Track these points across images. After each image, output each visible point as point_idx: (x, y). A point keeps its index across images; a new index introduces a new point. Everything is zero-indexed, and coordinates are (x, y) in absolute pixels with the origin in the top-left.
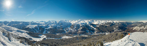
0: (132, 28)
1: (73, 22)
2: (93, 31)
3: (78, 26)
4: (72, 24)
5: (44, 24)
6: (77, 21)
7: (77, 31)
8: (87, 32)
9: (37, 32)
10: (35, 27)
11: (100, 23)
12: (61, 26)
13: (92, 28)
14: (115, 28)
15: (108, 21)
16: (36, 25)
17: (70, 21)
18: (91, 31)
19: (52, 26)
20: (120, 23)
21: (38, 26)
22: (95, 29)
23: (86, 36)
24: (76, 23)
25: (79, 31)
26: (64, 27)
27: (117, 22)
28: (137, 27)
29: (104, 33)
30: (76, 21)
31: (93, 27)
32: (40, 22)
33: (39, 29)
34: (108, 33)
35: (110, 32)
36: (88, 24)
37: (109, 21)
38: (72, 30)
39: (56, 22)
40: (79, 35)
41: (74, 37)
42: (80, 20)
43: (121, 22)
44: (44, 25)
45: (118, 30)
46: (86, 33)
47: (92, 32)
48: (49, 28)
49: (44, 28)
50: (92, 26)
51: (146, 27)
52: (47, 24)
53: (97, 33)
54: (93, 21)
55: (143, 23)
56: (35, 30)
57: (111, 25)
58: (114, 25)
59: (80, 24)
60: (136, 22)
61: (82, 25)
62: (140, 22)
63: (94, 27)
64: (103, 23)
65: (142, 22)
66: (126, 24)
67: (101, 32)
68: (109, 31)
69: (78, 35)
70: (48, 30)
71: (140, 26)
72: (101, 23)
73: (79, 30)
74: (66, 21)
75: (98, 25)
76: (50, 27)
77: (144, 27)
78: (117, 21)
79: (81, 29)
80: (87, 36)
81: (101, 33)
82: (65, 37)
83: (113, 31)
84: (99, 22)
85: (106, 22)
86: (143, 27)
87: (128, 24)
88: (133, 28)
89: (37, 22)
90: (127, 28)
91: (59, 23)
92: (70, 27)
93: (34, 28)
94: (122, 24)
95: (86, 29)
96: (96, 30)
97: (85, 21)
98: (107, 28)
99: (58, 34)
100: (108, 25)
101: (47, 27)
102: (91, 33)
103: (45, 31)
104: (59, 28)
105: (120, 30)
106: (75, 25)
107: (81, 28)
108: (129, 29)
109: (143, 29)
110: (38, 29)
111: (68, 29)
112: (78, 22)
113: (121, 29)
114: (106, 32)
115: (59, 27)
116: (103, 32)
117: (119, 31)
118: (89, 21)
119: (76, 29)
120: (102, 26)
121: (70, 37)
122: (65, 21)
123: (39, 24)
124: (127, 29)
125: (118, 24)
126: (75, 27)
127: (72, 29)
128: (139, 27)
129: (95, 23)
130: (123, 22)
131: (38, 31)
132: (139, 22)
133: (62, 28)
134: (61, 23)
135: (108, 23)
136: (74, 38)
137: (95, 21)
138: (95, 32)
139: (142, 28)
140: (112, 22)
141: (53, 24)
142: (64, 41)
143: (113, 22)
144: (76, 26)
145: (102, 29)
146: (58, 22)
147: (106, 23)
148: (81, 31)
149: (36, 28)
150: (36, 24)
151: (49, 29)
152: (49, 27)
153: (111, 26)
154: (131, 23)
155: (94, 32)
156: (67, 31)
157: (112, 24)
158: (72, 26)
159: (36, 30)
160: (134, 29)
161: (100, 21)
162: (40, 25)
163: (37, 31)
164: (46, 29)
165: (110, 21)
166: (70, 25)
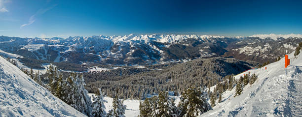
0: (237, 50)
1: (118, 39)
2: (158, 56)
3: (126, 47)
4: (115, 43)
5: (57, 43)
6: (127, 36)
7: (125, 57)
8: (145, 59)
9: (44, 58)
10: (39, 48)
11: (172, 40)
12: (93, 48)
13: (155, 50)
14: (201, 50)
15: (188, 36)
16: (42, 45)
17: (111, 38)
18: (152, 58)
19: (73, 48)
20: (213, 39)
21: (46, 47)
22: (161, 51)
23: (141, 67)
24: (124, 40)
25: (129, 58)
26: (97, 49)
27: (208, 38)
28: (249, 47)
29: (180, 61)
30: (125, 38)
31: (158, 49)
32: (53, 39)
33: (48, 54)
34: (188, 60)
35: (193, 58)
36: (146, 42)
37: (190, 36)
38: (114, 56)
39: (82, 38)
40: (128, 65)
41: (115, 68)
42: (132, 34)
43: (215, 37)
44: (58, 45)
45: (209, 53)
46: (143, 60)
47: (154, 59)
48: (67, 51)
49: (57, 52)
50: (155, 47)
51: (266, 48)
52: (65, 44)
53: (165, 60)
54: (158, 37)
55: (261, 40)
56: (39, 54)
57: (195, 43)
58: (201, 43)
59: (131, 42)
60: (246, 37)
61: (134, 45)
62: (253, 38)
63: (160, 49)
64: (178, 39)
65: (258, 38)
66: (226, 42)
67: (173, 58)
68: (189, 56)
69: (126, 65)
70: (66, 55)
71: (253, 46)
72: (174, 40)
73: (128, 55)
74: (105, 37)
75: (168, 44)
76: (70, 50)
77: (262, 48)
78: (208, 35)
79: (133, 54)
80: (143, 67)
81: (174, 61)
82: (95, 70)
83: (199, 56)
84: (170, 39)
85: (185, 38)
86: (260, 47)
87: (230, 40)
88: (239, 50)
89: (46, 39)
90: (227, 49)
91: (87, 42)
92: (111, 49)
93: (38, 50)
94: (218, 42)
95: (142, 53)
96: (164, 55)
97: (142, 36)
98: (187, 50)
99: (84, 64)
100: (188, 45)
101: (62, 49)
102: (152, 61)
103: (59, 58)
104: (88, 51)
105: (213, 54)
106: (120, 44)
107: (133, 51)
108: (231, 52)
109: (259, 52)
110: (46, 52)
111: (106, 53)
112: (127, 39)
113: (215, 52)
114: (184, 58)
115: (88, 49)
116: (177, 58)
117: (210, 55)
118: (151, 36)
119: (122, 52)
120: (177, 45)
121: (105, 70)
122: (101, 37)
123: (47, 44)
124: (226, 51)
125: (210, 41)
126: (121, 49)
127: (113, 52)
128: (251, 48)
129: (163, 40)
130: (219, 37)
131: (45, 56)
132: (251, 37)
133: (93, 52)
134: (92, 42)
135: (189, 40)
136: (113, 70)
137: (162, 36)
138: (162, 59)
139: (258, 50)
140: (196, 38)
141: (75, 42)
142: (90, 77)
143: (199, 39)
144: (122, 47)
145: (175, 52)
146: (86, 39)
147: (184, 40)
148: (131, 56)
149: (42, 51)
150: (43, 43)
151: (67, 53)
152: (68, 48)
153: (194, 45)
154: (236, 40)
155: (160, 59)
156: (103, 57)
157: (197, 43)
158: (115, 46)
159: (41, 54)
160: (241, 52)
161: (172, 36)
162: (50, 46)
163: (42, 57)
164: (61, 54)
165: (192, 37)
166: (110, 45)
